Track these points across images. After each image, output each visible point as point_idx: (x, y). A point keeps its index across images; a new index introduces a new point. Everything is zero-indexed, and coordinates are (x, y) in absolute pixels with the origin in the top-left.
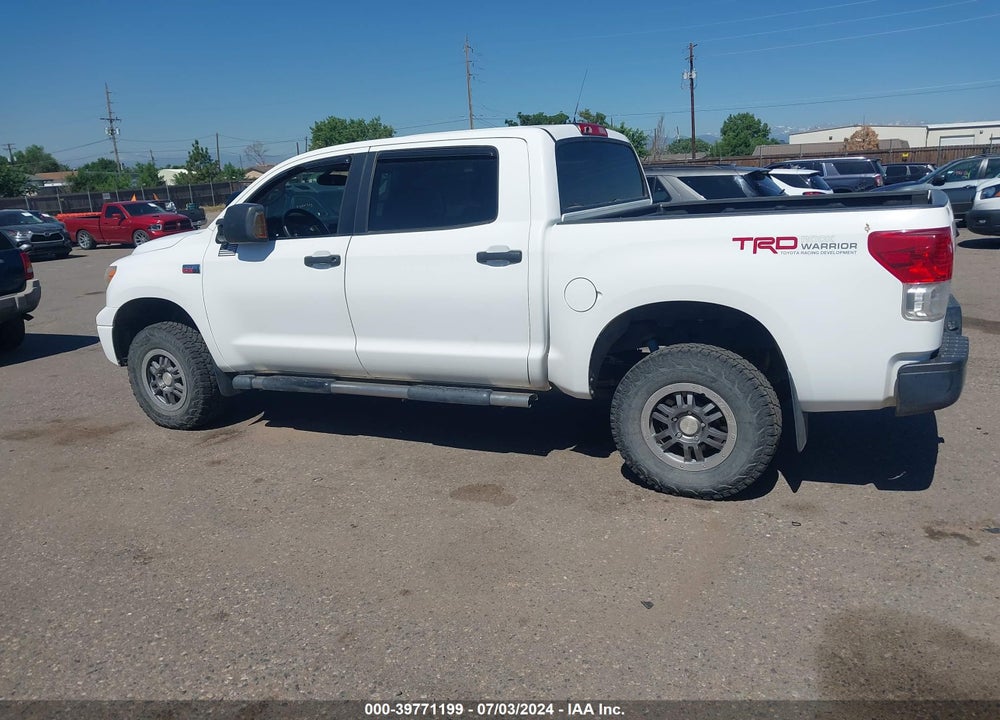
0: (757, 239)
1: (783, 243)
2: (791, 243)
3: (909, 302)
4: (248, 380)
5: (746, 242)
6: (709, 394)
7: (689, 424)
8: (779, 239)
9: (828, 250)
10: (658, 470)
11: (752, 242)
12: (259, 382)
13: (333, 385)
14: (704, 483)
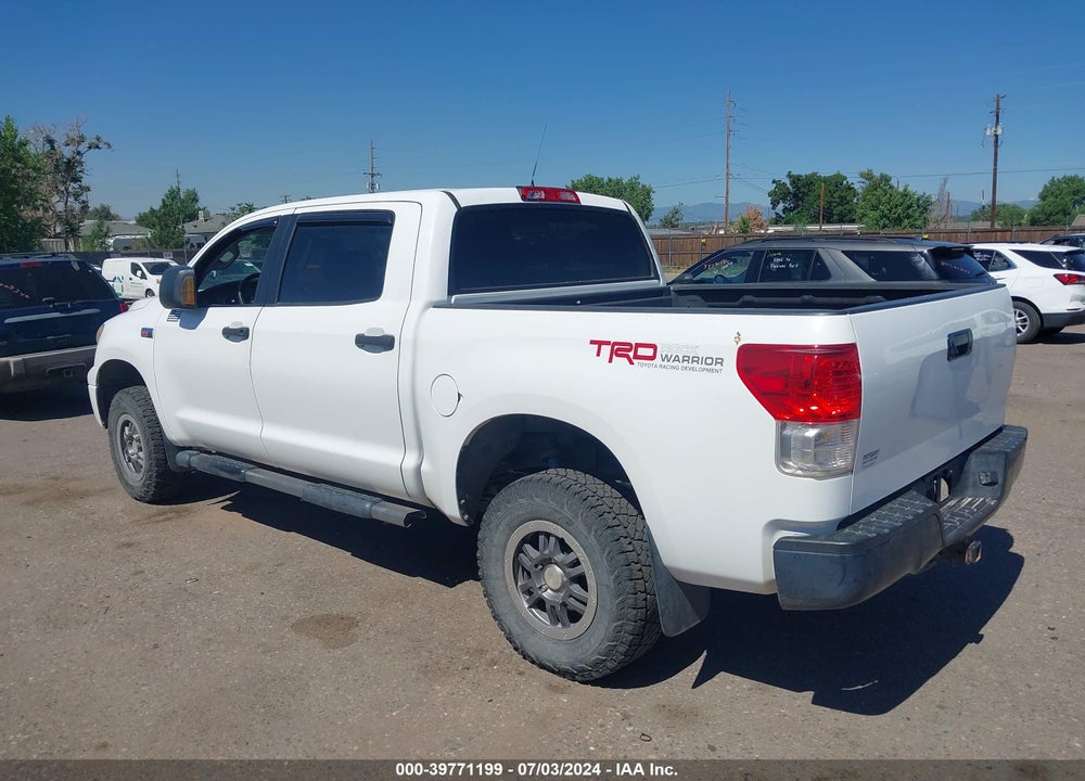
0: (615, 344)
1: (641, 352)
2: (649, 352)
3: (784, 450)
4: (187, 457)
5: (603, 347)
6: (570, 540)
7: (554, 575)
8: (639, 345)
9: (690, 365)
10: (520, 632)
11: (609, 347)
12: (196, 460)
13: (249, 473)
14: (563, 658)
